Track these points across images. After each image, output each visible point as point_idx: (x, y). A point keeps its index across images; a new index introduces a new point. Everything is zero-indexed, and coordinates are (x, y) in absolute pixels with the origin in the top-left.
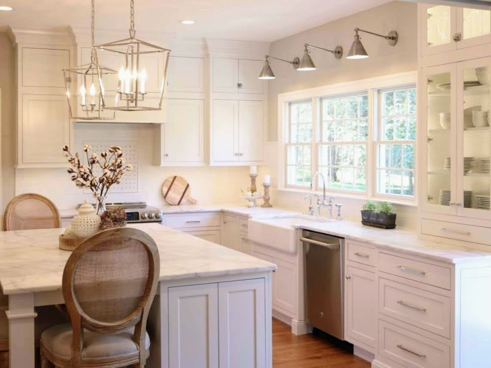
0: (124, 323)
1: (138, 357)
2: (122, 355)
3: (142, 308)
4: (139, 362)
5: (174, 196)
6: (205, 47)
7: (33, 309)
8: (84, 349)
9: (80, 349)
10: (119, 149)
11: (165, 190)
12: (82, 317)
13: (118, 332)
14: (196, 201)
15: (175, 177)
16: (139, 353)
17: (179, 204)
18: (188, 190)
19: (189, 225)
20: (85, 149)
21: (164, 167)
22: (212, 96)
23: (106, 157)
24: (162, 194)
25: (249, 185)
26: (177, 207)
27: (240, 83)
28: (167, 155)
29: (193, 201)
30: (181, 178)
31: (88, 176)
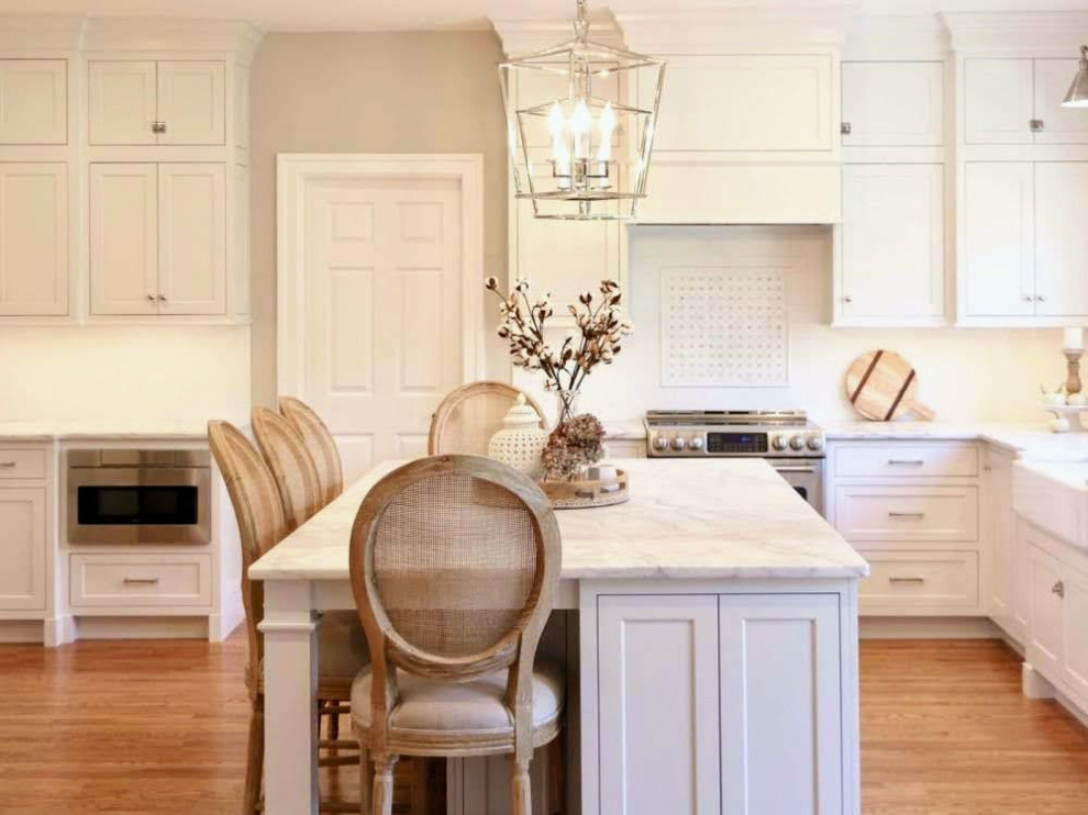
0: (477, 662)
1: (512, 741)
2: (471, 731)
3: (518, 632)
4: (512, 751)
5: (877, 397)
6: (945, 35)
7: (308, 616)
8: (397, 708)
9: (385, 707)
10: (615, 285)
11: (854, 384)
12: (387, 638)
13: (462, 681)
14: (933, 413)
15: (880, 354)
16: (515, 731)
17: (888, 418)
18: (912, 384)
19: (894, 470)
20: (518, 284)
21: (841, 330)
22: (962, 154)
23: (591, 304)
24: (847, 393)
25: (1063, 375)
26: (883, 425)
27: (1037, 118)
28: (848, 300)
29: (924, 413)
30: (896, 355)
31: (535, 345)
